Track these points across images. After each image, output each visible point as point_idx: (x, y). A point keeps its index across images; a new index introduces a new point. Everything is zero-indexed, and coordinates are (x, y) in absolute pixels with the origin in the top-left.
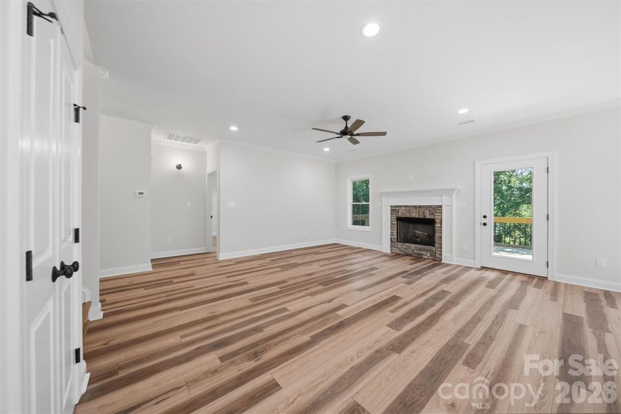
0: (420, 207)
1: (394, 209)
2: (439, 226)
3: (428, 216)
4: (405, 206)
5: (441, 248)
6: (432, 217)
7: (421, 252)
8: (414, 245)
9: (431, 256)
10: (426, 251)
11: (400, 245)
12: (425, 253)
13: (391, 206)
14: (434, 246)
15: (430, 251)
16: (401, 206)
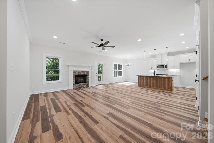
0: (83, 71)
1: (74, 72)
2: (88, 76)
3: (85, 74)
4: (78, 71)
5: (89, 83)
6: (86, 74)
7: (83, 85)
8: (81, 84)
9: (86, 86)
10: (85, 84)
11: (76, 85)
12: (84, 85)
13: (73, 71)
14: (87, 82)
15: (86, 84)
16: (77, 71)
